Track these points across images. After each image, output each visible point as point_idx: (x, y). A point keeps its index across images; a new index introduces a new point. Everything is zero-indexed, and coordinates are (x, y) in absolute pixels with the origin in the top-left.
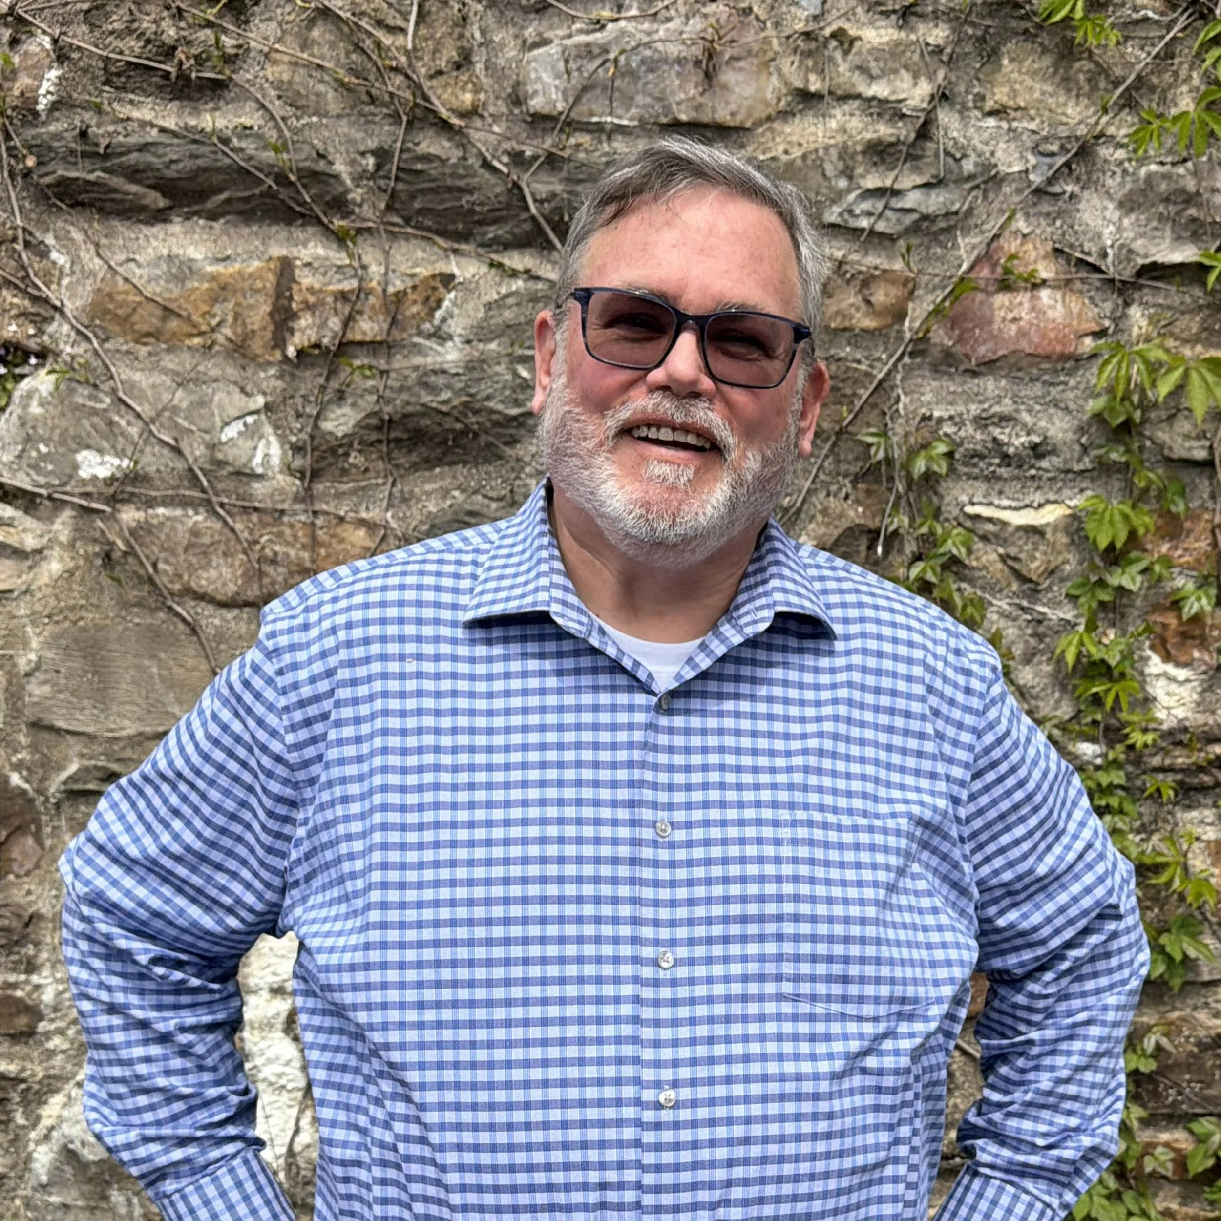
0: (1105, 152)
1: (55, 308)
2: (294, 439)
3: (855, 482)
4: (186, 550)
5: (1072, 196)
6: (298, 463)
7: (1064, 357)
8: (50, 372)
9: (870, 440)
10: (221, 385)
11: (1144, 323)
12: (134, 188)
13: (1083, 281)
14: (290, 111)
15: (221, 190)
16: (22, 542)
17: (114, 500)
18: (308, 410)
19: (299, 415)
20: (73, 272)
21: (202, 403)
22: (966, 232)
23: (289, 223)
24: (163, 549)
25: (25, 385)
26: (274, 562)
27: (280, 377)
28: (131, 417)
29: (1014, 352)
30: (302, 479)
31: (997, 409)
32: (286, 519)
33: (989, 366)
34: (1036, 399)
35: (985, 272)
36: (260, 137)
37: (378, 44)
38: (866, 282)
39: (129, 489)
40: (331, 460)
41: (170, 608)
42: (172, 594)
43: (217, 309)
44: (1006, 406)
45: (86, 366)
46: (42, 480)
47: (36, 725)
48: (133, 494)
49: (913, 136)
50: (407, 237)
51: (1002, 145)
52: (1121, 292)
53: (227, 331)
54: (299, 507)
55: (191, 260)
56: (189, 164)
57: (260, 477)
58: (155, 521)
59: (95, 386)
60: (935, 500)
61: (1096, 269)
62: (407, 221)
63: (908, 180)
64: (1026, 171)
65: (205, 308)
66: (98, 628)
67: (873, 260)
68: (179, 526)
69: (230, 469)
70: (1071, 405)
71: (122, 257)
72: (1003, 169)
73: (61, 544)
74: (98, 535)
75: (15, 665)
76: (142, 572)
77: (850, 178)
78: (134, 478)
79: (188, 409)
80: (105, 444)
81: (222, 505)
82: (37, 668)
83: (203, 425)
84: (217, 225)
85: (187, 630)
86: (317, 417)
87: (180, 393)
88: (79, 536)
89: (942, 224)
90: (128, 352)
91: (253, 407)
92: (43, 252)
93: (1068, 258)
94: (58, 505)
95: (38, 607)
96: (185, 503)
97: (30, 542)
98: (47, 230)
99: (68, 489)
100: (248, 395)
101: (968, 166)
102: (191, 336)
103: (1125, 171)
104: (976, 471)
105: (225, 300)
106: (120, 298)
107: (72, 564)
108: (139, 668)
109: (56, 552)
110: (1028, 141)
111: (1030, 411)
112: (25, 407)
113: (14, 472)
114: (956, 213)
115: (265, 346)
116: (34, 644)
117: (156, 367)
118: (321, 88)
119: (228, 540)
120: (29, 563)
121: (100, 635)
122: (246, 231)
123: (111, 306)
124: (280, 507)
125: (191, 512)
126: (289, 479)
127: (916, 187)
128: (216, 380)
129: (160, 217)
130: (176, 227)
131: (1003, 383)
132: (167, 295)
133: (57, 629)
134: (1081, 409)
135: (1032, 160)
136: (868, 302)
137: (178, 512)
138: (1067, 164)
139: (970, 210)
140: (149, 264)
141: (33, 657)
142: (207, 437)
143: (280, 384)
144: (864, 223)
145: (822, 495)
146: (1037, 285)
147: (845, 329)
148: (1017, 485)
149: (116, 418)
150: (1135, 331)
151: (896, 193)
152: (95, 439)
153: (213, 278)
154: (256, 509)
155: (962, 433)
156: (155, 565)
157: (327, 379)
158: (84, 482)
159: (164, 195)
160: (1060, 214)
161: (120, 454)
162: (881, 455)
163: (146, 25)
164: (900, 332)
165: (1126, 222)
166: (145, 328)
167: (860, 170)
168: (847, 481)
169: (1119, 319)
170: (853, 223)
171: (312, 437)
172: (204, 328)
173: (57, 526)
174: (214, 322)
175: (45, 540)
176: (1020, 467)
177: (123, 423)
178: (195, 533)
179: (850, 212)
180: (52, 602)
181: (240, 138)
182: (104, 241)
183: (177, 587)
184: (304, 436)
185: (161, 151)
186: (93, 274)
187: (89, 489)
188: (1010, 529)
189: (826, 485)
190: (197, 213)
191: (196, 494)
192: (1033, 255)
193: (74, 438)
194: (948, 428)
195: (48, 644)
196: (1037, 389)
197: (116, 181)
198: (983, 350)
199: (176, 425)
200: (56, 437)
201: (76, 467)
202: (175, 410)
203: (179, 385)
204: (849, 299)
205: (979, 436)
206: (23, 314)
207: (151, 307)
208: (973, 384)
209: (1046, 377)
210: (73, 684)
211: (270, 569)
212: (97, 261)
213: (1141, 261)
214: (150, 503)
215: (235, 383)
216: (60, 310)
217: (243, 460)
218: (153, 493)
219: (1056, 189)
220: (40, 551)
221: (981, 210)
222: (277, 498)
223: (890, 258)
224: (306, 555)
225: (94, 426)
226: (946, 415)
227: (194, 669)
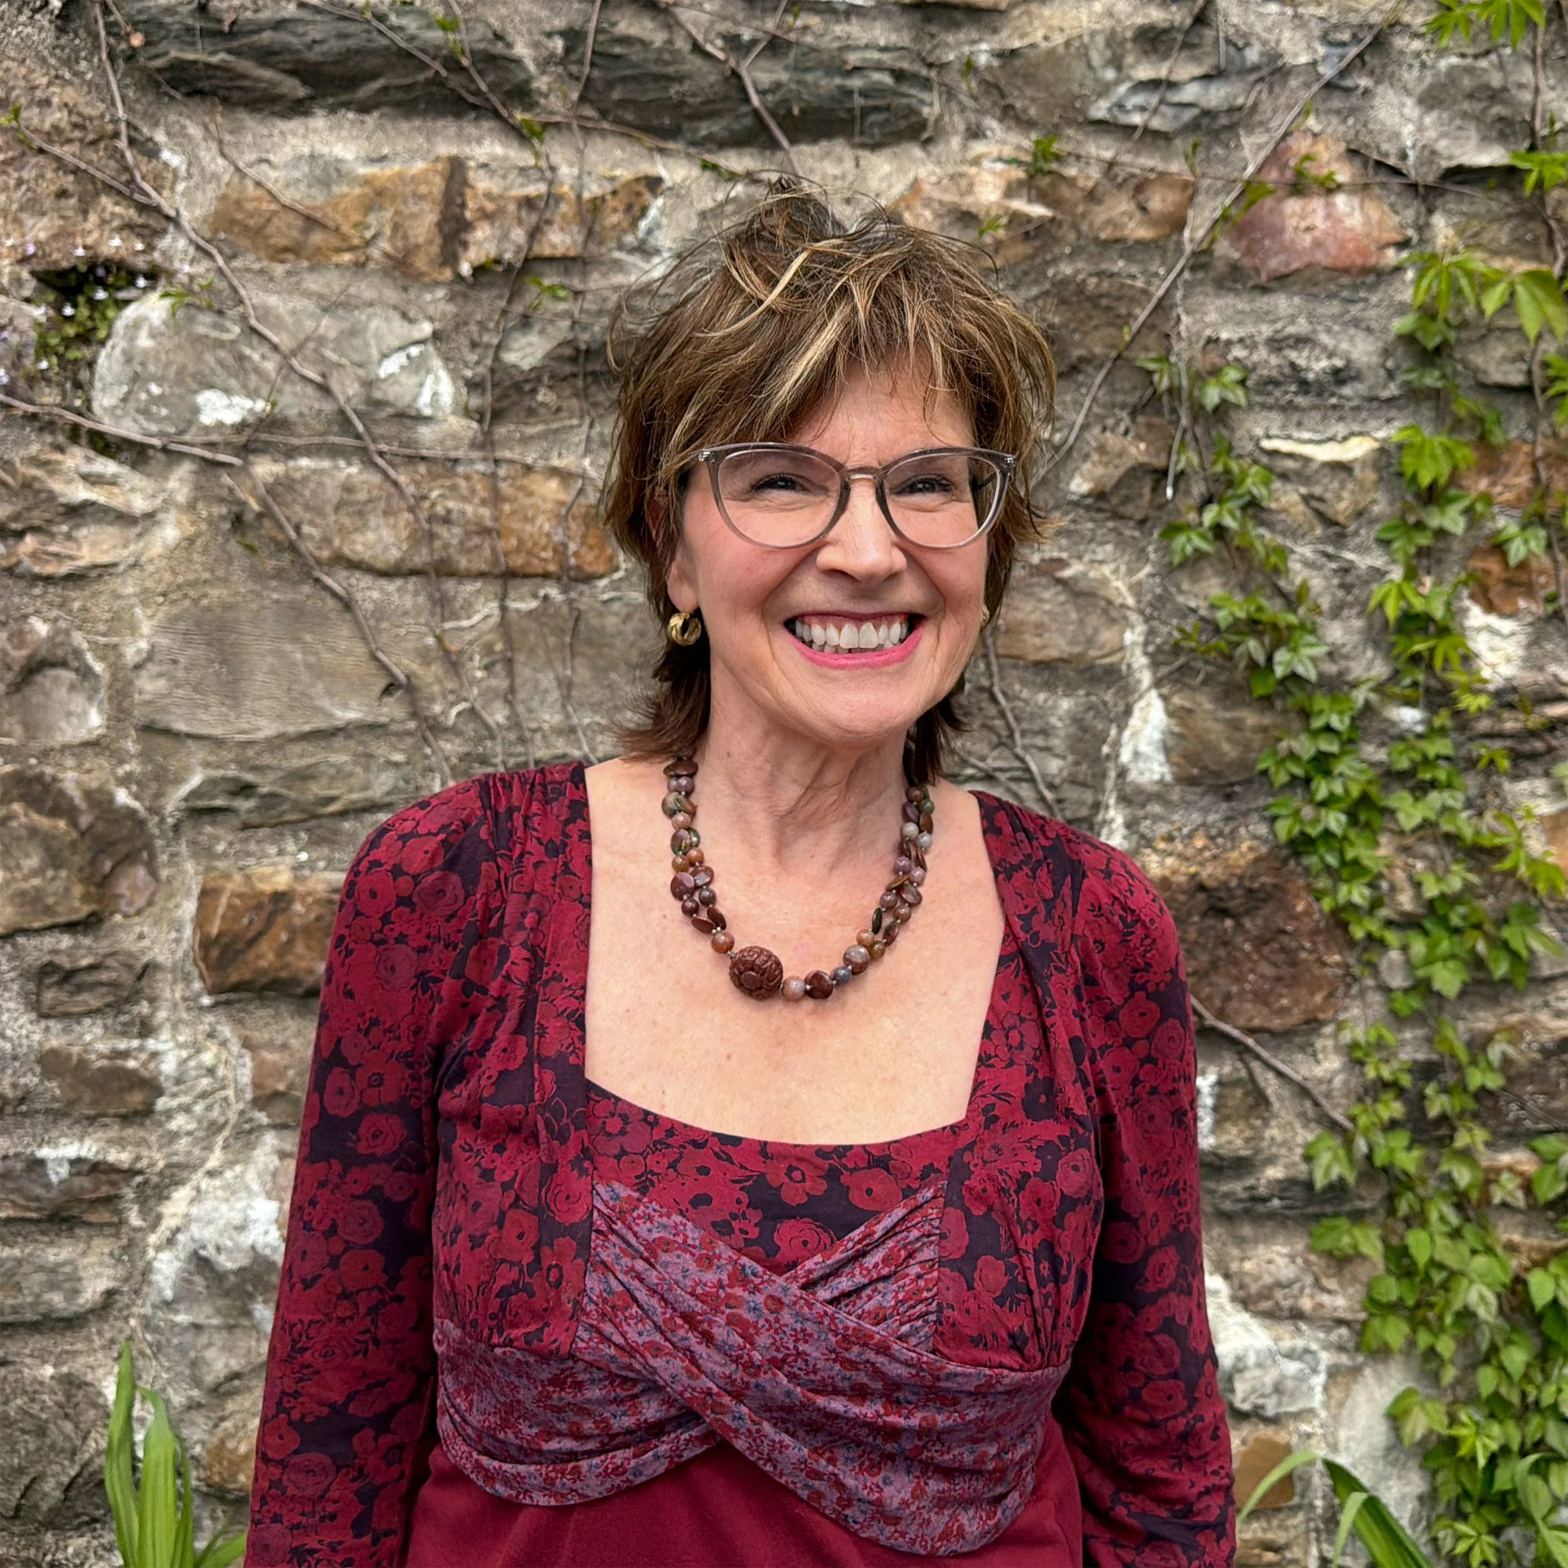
0: (1400, 42)
1: (168, 218)
2: (469, 373)
3: (1133, 414)
4: (337, 509)
5: (1366, 92)
6: (475, 402)
7: (1366, 271)
8: (165, 295)
9: (1152, 366)
10: (378, 310)
11: (1451, 232)
12: (267, 74)
13: (1383, 185)
15: (374, 76)
16: (128, 504)
17: (247, 450)
18: (486, 338)
19: (474, 345)
20: (190, 176)
21: (354, 332)
22: (1250, 130)
23: (458, 115)
24: (307, 507)
25: (130, 312)
26: (446, 520)
27: (451, 299)
28: (265, 349)
29: (1309, 266)
30: (480, 421)
31: (1291, 330)
32: (461, 469)
33: (1282, 281)
34: (1334, 318)
35: (1273, 175)
36: (423, 13)
38: (1140, 187)
39: (264, 436)
40: (515, 397)
41: (317, 581)
42: (319, 562)
43: (372, 219)
44: (1301, 326)
45: (209, 288)
46: (154, 428)
47: (150, 729)
48: (268, 443)
49: (1188, 21)
50: (603, 133)
51: (1287, 34)
52: (1425, 199)
53: (384, 245)
54: (476, 454)
55: (339, 161)
56: (335, 45)
57: (427, 420)
58: (298, 475)
59: (220, 313)
60: (1225, 433)
61: (1396, 172)
62: (604, 114)
63: (1185, 70)
64: (1314, 63)
65: (356, 217)
66: (227, 607)
67: (1148, 161)
68: (328, 481)
69: (390, 410)
70: (1374, 325)
71: (252, 157)
72: (1289, 60)
73: (178, 506)
74: (224, 493)
75: (120, 656)
76: (280, 537)
77: (1119, 68)
78: (271, 423)
79: (337, 340)
80: (233, 382)
81: (381, 454)
82: (150, 657)
83: (356, 357)
84: (371, 120)
85: (339, 606)
86: (499, 347)
87: (326, 321)
88: (201, 493)
89: (1223, 121)
90: (262, 272)
91: (417, 335)
92: (151, 151)
93: (1365, 160)
94: (172, 456)
95: (149, 584)
96: (334, 452)
97: (139, 504)
98: (156, 124)
99: (187, 438)
100: (411, 321)
101: (1253, 55)
102: (338, 251)
103: (1423, 65)
104: (1271, 400)
105: (381, 208)
106: (250, 206)
107: (192, 530)
108: (279, 654)
109: (172, 516)
110: (1316, 29)
111: (1329, 331)
112: (132, 339)
113: (117, 419)
114: (1240, 109)
115: (431, 262)
116: (146, 628)
117: (296, 289)
119: (389, 497)
120: (138, 529)
121: (229, 615)
122: (405, 126)
123: (239, 216)
124: (453, 454)
125: (342, 463)
126: (464, 422)
127: (1194, 79)
128: (371, 304)
129: (298, 108)
130: (319, 121)
131: (1297, 300)
132: (308, 202)
133: (175, 610)
134: (1385, 330)
135: (1322, 50)
136: (1143, 209)
137: (326, 464)
138: (1360, 56)
139: (1255, 106)
140: (286, 165)
141: (143, 645)
142: (362, 372)
143: (450, 308)
144: (1137, 119)
145: (1096, 430)
146: (1330, 188)
147: (1117, 241)
148: (1317, 415)
149: (248, 351)
150: (1441, 241)
151: (1172, 85)
152: (221, 376)
153: (367, 181)
154: (423, 458)
155: (1255, 358)
156: (297, 528)
157: (510, 301)
158: (206, 429)
159: (305, 82)
160: (1353, 111)
161: (253, 394)
162: (1165, 384)
164: (1179, 244)
165: (1428, 120)
166: (283, 242)
167: (1129, 59)
168: (1124, 414)
169: (1423, 228)
170: (1124, 119)
171: (492, 371)
172: (356, 242)
173: (173, 484)
174: (368, 234)
175: (158, 501)
176: (1319, 395)
177: (256, 357)
178: (348, 488)
179: (1120, 106)
180: (168, 576)
181: (399, 14)
182: (227, 138)
183: (325, 554)
184: (481, 370)
185: (300, 29)
186: (215, 177)
187: (214, 437)
188: (1314, 466)
189: (1100, 418)
190: (347, 105)
191: (349, 441)
192: (1325, 156)
193: (194, 376)
194: (1238, 352)
195: (163, 629)
196: (1335, 307)
197: (246, 65)
198: (1275, 264)
199: (323, 359)
200: (172, 373)
201: (196, 410)
202: (321, 340)
203: (325, 310)
204: (1121, 206)
205: (1274, 360)
206: (128, 227)
207: (291, 218)
208: (1264, 302)
209: (1345, 294)
210: (195, 675)
211: (442, 531)
212: (220, 161)
213: (1445, 164)
214: (291, 453)
215: (395, 308)
216: (175, 221)
217: (407, 399)
218: (296, 441)
219: (1348, 83)
220: (150, 516)
221: (1266, 107)
222: (449, 443)
223: (1166, 159)
224: (486, 512)
225: (220, 362)
226: (1235, 337)
227: (348, 653)
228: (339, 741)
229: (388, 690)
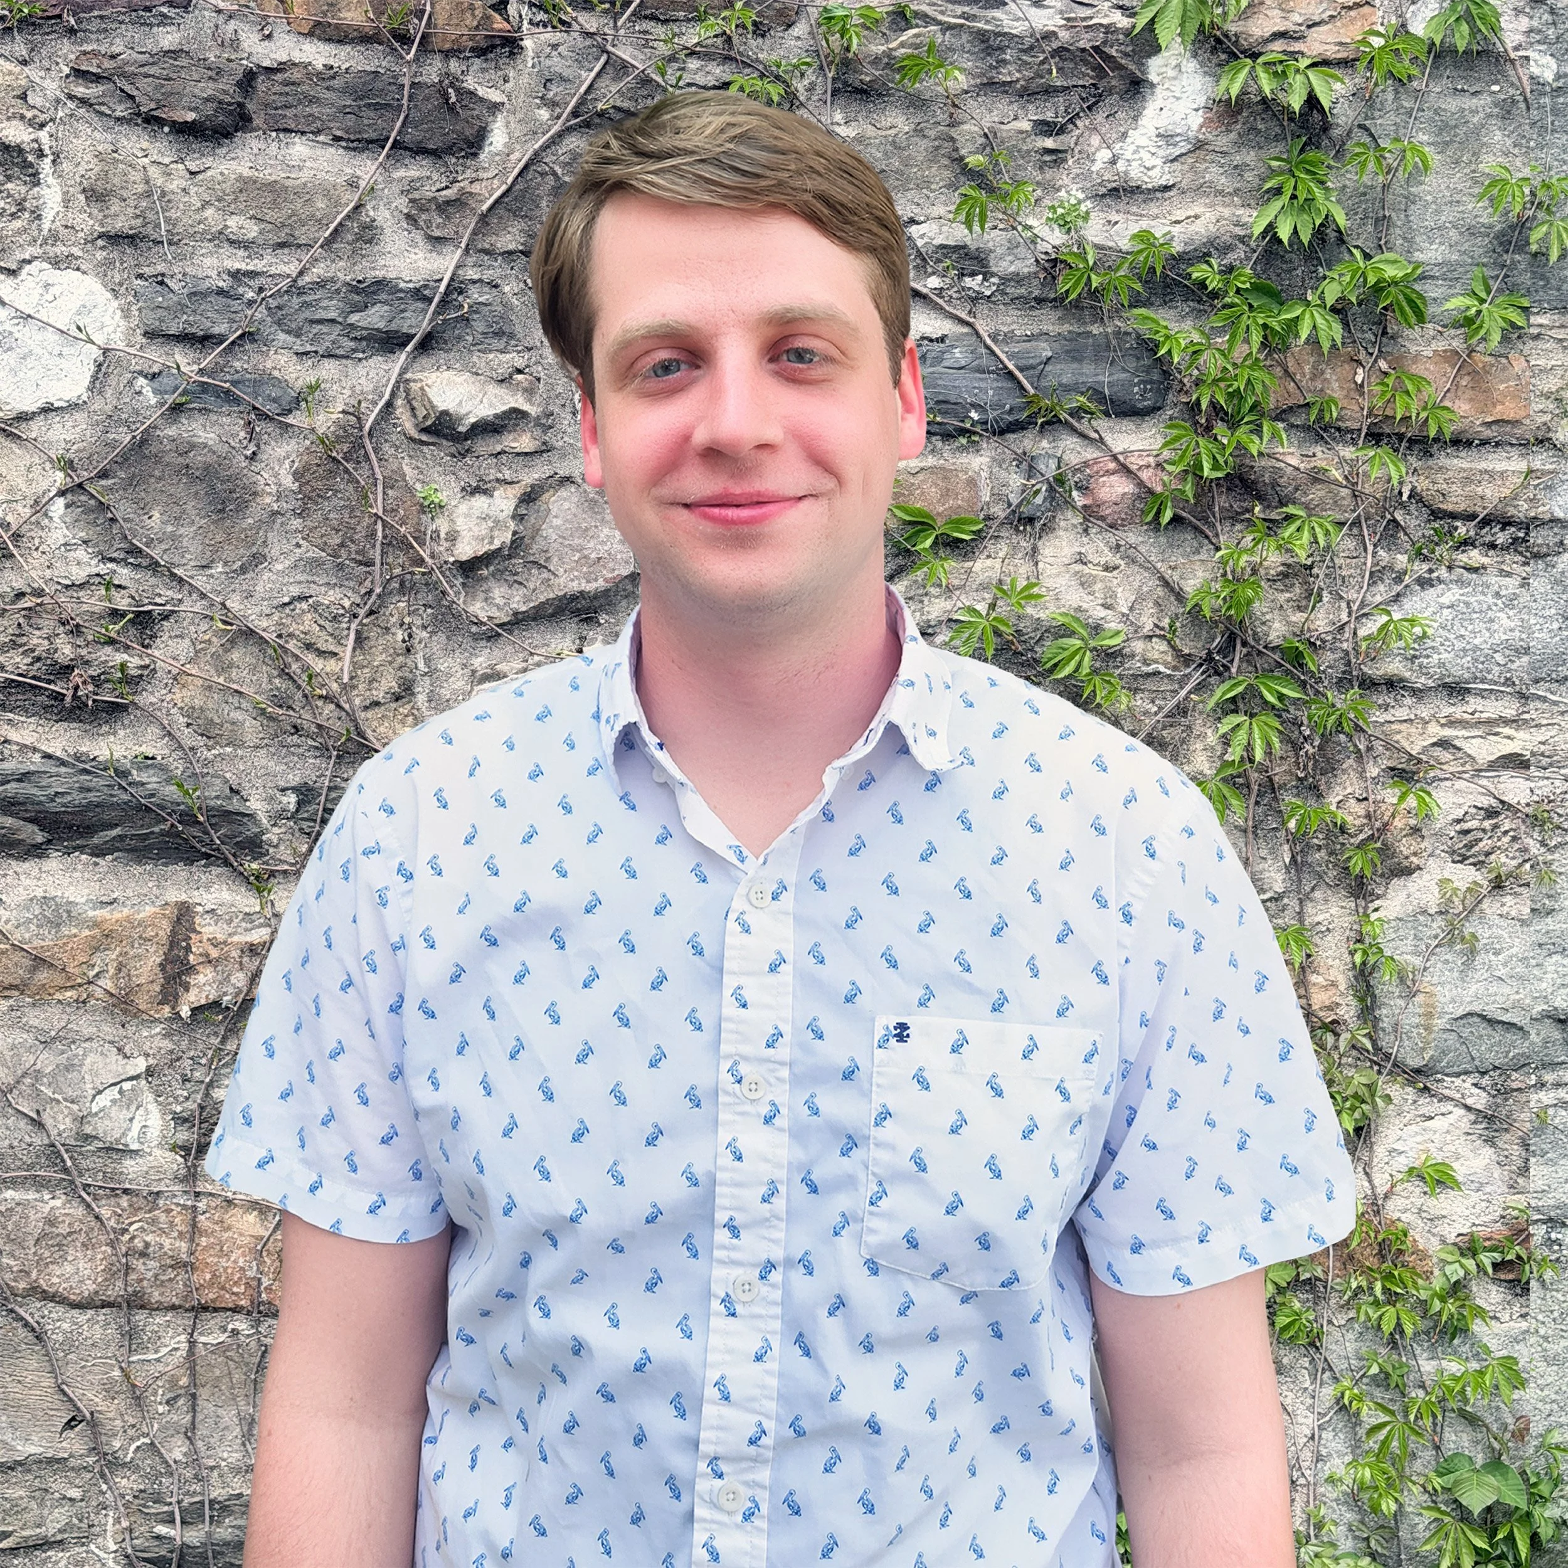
2: (179, 1109)
4: (37, 1241)
6: (182, 1137)
10: (95, 1045)
12: (8, 822)
14: (201, 741)
15: (111, 825)
18: (198, 1075)
19: (186, 1080)
21: (70, 1067)
23: (190, 862)
26: (143, 1254)
27: (167, 1035)
30: (185, 1156)
32: (161, 1202)
36: (163, 768)
37: (306, 668)
41: (12, 1311)
42: (15, 1294)
43: (97, 959)
53: (107, 983)
54: (177, 1188)
55: (71, 903)
56: (77, 798)
57: (134, 1153)
65: (83, 957)
68: (31, 1213)
69: (99, 1144)
79: (53, 1075)
81: (86, 1187)
83: (70, 1093)
84: (104, 862)
85: (30, 1338)
86: (210, 1085)
87: (44, 1055)
91: (131, 1071)
96: (40, 1184)
100: (126, 1057)
102: (62, 988)
105: (108, 949)
115: (151, 1001)
117: (17, 1024)
118: (237, 715)
119: (91, 1229)
122: (137, 870)
124: (155, 1188)
125: (47, 1196)
126: (169, 1156)
128: (89, 1039)
129: (36, 851)
130: (54, 863)
132: (37, 943)
137: (31, 1195)
140: (18, 906)
142: (75, 1108)
143: (167, 1044)
153: (96, 924)
154: (126, 1191)
157: (223, 1039)
159: (43, 829)
163: (36, 640)
166: (9, 979)
171: (202, 1108)
172: (80, 980)
174: (92, 974)
178: (51, 1220)
181: (139, 769)
183: (22, 1285)
184: (191, 1105)
185: (44, 781)
190: (81, 849)
191: (56, 1174)
199: (38, 1093)
202: (38, 1075)
203: (44, 1045)
207: (17, 957)
211: (138, 1264)
215: (112, 1043)
217: (117, 1134)
222: (153, 1177)
224: (184, 1246)
227: (35, 1385)
228: (17, 1475)
229: (69, 1425)
